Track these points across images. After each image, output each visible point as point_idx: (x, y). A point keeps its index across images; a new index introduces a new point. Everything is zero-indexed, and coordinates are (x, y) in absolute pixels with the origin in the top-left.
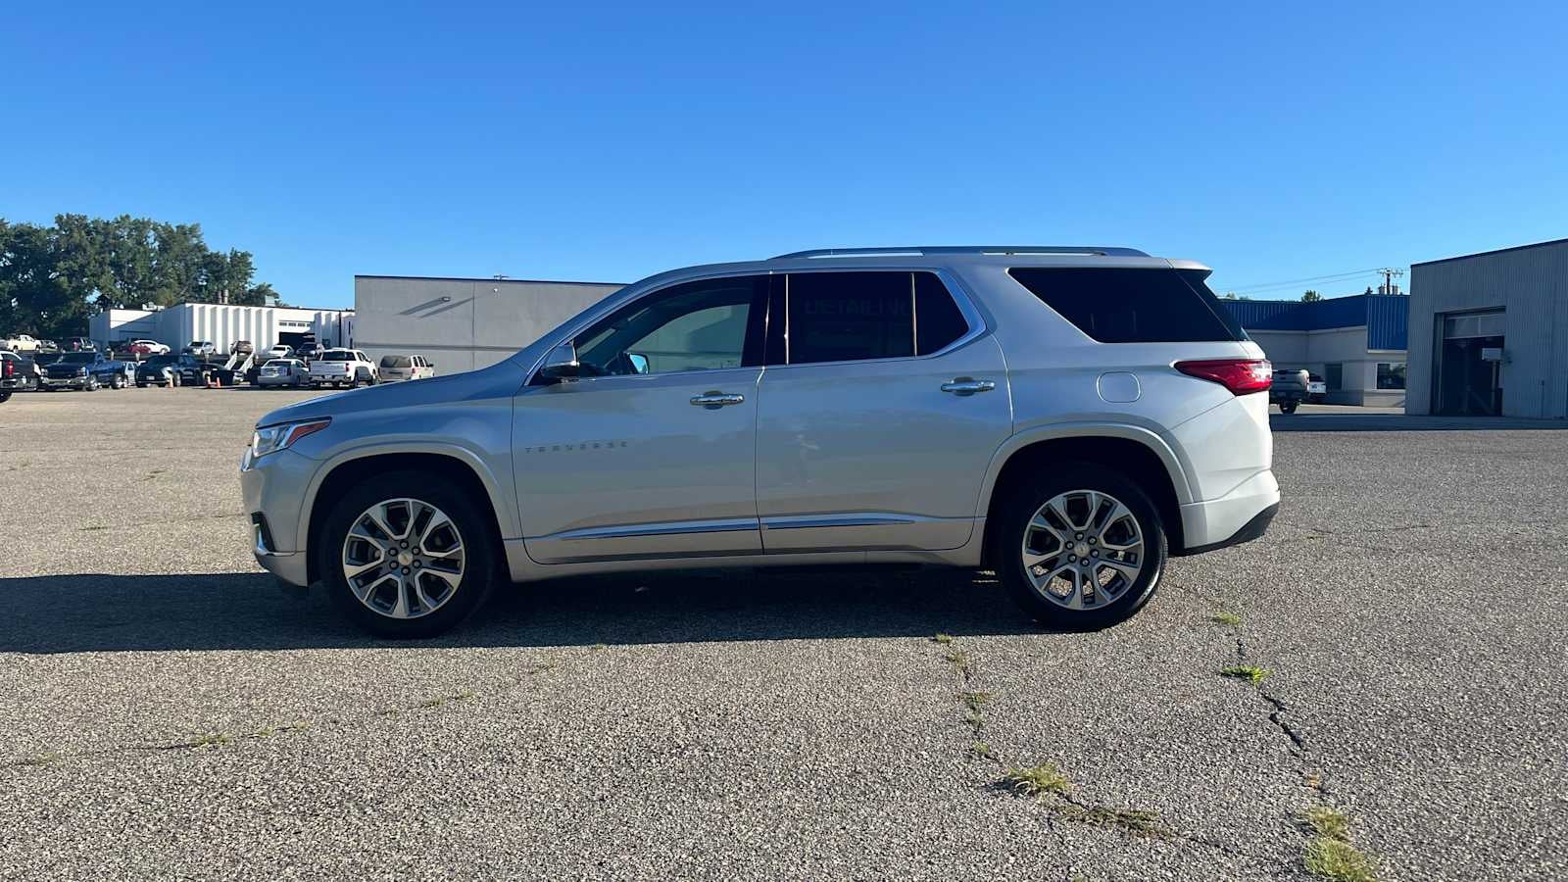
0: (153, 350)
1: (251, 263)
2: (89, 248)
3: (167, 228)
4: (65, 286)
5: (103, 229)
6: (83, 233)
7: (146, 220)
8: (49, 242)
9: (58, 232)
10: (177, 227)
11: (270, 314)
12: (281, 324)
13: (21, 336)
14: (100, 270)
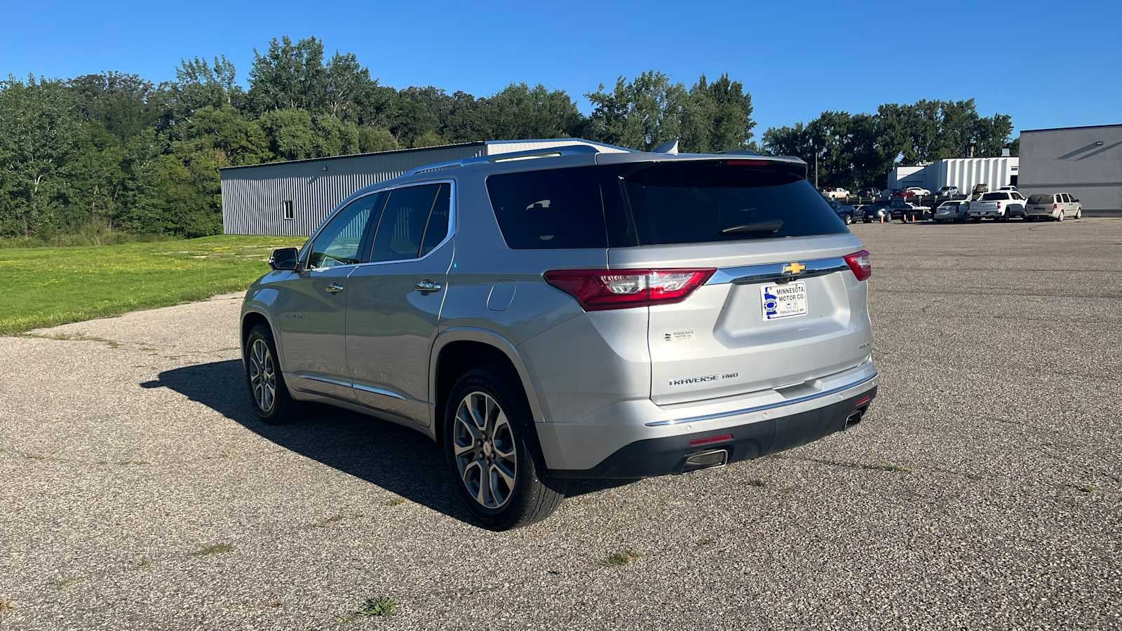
0: (917, 194)
1: (1011, 123)
2: (897, 126)
3: (951, 105)
4: (881, 153)
5: (907, 111)
6: (894, 116)
7: (936, 101)
8: (874, 124)
9: (879, 117)
10: (957, 103)
11: (1004, 162)
12: (1012, 169)
13: (838, 189)
14: (903, 140)
